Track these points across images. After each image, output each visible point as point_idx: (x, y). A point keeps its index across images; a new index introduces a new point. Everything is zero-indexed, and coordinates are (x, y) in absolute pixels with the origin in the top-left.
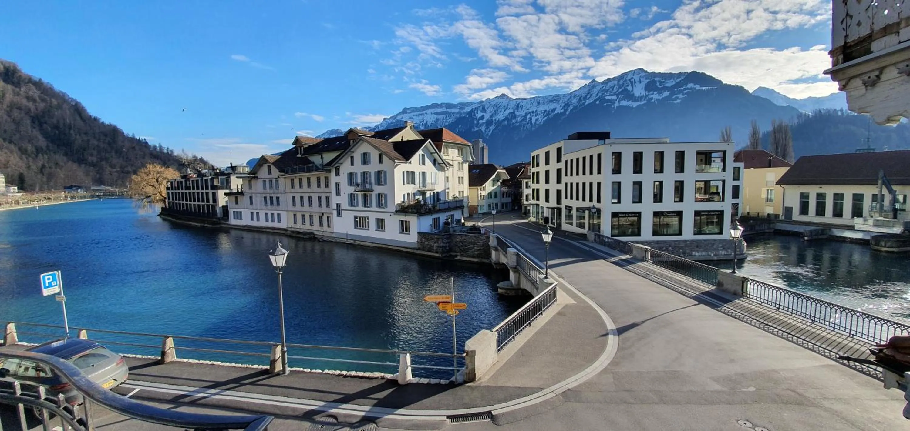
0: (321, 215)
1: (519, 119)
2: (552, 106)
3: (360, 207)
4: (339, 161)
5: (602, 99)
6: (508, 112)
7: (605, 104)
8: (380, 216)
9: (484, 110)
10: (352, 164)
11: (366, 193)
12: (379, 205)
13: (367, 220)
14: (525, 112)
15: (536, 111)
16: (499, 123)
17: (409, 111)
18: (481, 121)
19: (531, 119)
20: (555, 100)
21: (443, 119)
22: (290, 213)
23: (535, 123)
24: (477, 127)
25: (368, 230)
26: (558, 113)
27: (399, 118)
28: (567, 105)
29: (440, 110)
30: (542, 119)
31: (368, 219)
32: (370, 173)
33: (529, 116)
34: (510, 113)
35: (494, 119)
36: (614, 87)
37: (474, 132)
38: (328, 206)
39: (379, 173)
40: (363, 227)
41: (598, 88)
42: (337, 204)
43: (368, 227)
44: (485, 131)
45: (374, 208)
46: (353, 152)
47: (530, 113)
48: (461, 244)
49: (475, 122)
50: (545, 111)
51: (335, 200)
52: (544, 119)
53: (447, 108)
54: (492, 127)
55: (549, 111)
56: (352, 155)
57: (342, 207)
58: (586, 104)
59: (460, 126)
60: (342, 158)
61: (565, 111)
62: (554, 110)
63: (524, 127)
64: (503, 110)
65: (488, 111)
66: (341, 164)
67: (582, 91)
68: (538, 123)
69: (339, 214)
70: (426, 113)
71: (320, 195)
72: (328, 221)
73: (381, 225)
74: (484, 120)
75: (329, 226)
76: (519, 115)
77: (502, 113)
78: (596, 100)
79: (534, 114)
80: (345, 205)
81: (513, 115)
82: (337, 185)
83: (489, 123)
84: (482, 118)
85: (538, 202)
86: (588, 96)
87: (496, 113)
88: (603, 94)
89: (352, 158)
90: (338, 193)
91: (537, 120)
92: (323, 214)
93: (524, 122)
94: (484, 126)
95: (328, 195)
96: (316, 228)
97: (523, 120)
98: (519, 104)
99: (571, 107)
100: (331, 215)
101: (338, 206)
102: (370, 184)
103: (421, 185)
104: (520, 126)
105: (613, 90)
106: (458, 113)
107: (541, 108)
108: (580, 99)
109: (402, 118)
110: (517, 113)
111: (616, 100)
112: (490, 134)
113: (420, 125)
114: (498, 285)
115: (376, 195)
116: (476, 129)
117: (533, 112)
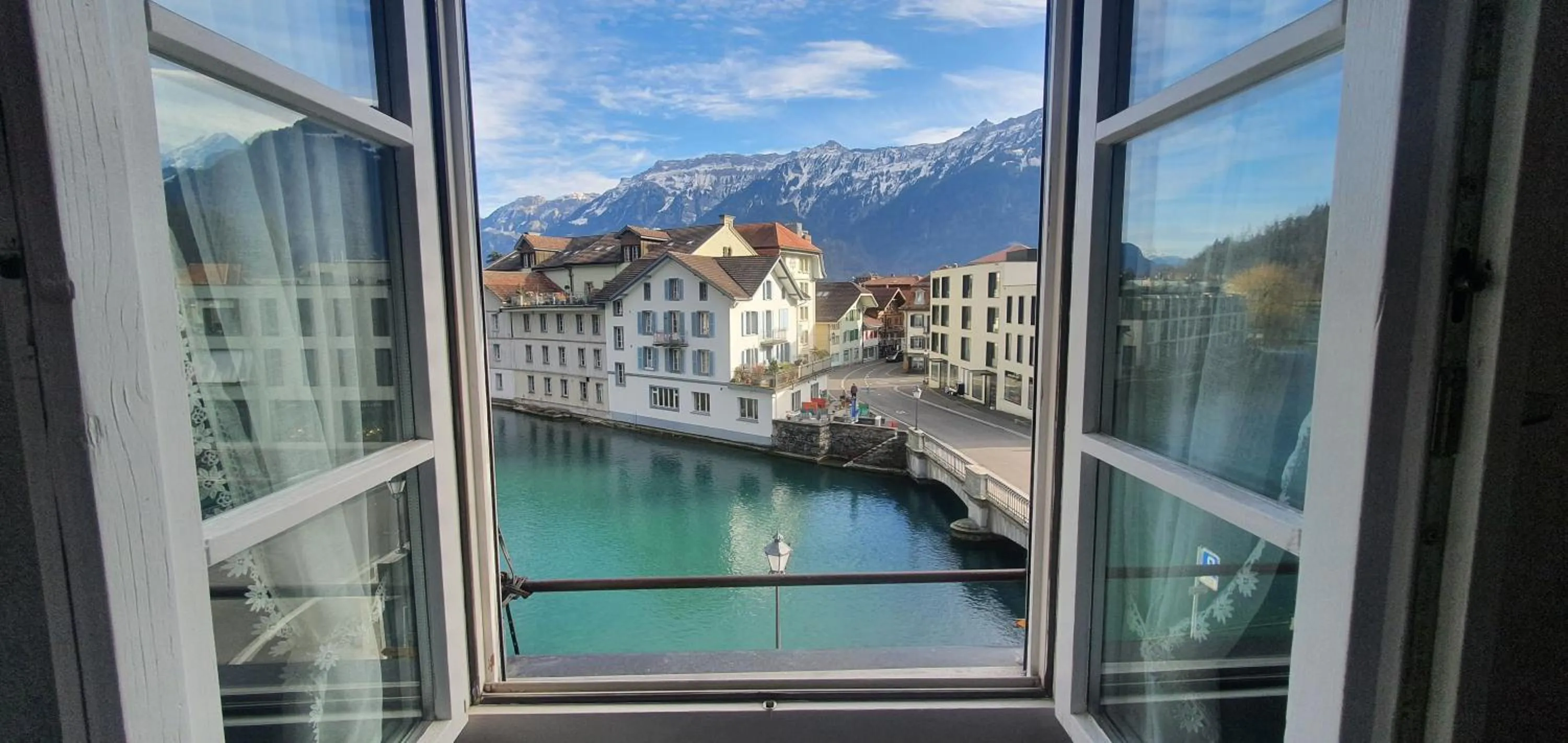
0: (585, 381)
1: (858, 186)
2: (916, 164)
3: (662, 371)
4: (624, 290)
5: (1000, 155)
6: (838, 173)
7: (1004, 164)
8: (701, 389)
9: (798, 169)
10: (647, 296)
11: (674, 350)
12: (697, 370)
13: (675, 395)
14: (869, 173)
15: (888, 172)
16: (824, 191)
17: (666, 168)
18: (792, 189)
19: (878, 185)
20: (921, 154)
21: (727, 183)
22: (521, 373)
23: (886, 193)
24: (785, 198)
25: (678, 410)
26: (925, 176)
27: (649, 177)
28: (940, 164)
29: (721, 167)
30: (897, 187)
31: (677, 392)
32: (682, 315)
33: (875, 181)
34: (843, 174)
35: (815, 184)
36: (1019, 133)
37: (781, 206)
38: (598, 366)
39: (698, 316)
40: (666, 404)
41: (993, 134)
42: (617, 364)
43: (677, 405)
44: (800, 207)
45: (689, 373)
46: (650, 277)
47: (877, 175)
48: (850, 441)
49: (783, 189)
50: (903, 172)
51: (611, 357)
52: (901, 186)
53: (733, 164)
54: (812, 199)
55: (909, 173)
56: (648, 281)
57: (627, 370)
58: (972, 162)
59: (756, 196)
60: (629, 287)
61: (938, 172)
62: (918, 171)
63: (866, 200)
64: (831, 170)
65: (805, 170)
66: (626, 295)
67: (965, 140)
68: (890, 193)
69: (621, 381)
70: (697, 172)
71: (582, 346)
72: (598, 392)
73: (702, 402)
74: (799, 186)
75: (599, 400)
76: (859, 179)
77: (829, 175)
78: (989, 156)
79: (885, 177)
80: (631, 366)
81: (848, 179)
82: (618, 330)
83: (806, 191)
84: (795, 182)
85: (944, 357)
86: (976, 149)
87: (817, 174)
88: (1000, 146)
89: (647, 286)
90: (619, 345)
91: (888, 187)
92: (588, 379)
93: (866, 192)
94: (798, 195)
95: (598, 347)
96: (573, 403)
97: (865, 188)
98: (858, 159)
99: (947, 167)
100: (604, 383)
101: (619, 366)
102: (682, 332)
103: (765, 334)
104: (861, 197)
105: (1018, 139)
106: (755, 171)
107: (897, 167)
108: (962, 152)
109: (654, 179)
110: (855, 175)
111: (1023, 157)
112: (807, 210)
113: (685, 192)
114: (952, 526)
115: (694, 352)
116: (785, 201)
117: (882, 174)
